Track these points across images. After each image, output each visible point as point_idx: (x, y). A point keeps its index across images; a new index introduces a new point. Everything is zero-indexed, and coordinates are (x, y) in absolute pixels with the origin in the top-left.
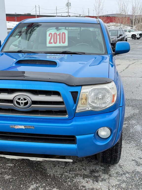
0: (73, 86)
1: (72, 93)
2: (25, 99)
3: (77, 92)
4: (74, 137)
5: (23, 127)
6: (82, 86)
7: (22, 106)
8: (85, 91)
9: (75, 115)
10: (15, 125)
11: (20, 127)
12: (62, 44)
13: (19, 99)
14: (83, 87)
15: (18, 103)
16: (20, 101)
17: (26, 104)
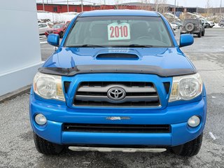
0: (164, 77)
1: (164, 83)
2: (119, 91)
3: (169, 83)
4: (168, 126)
5: (119, 118)
6: (172, 76)
7: (116, 98)
8: (176, 81)
9: (168, 105)
10: (111, 116)
11: (116, 118)
12: (124, 38)
13: (114, 91)
14: (174, 78)
15: (113, 95)
16: (114, 93)
17: (120, 95)
